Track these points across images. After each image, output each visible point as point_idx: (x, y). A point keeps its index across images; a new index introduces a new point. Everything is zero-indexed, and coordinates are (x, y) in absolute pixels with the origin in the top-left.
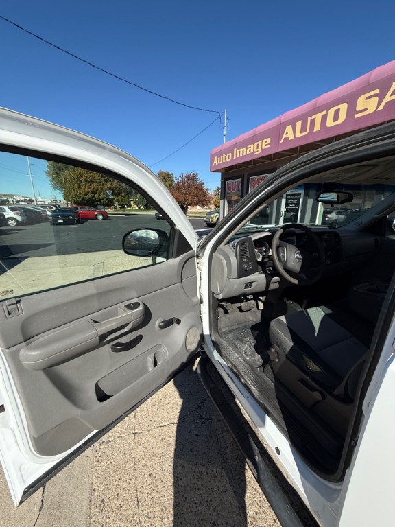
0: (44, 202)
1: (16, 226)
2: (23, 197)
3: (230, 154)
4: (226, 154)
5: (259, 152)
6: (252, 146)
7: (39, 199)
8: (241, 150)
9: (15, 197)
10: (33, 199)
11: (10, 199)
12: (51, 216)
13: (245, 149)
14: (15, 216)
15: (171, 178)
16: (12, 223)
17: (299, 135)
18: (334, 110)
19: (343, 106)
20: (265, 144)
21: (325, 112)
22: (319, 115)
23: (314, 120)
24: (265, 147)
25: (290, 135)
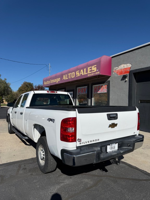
3: (49, 81)
4: (48, 81)
5: (57, 82)
6: (55, 79)
8: (53, 80)
13: (54, 80)
15: (32, 86)
17: (66, 79)
18: (72, 73)
19: (74, 73)
20: (59, 80)
21: (71, 73)
22: (70, 74)
23: (69, 75)
24: (59, 81)
25: (65, 78)
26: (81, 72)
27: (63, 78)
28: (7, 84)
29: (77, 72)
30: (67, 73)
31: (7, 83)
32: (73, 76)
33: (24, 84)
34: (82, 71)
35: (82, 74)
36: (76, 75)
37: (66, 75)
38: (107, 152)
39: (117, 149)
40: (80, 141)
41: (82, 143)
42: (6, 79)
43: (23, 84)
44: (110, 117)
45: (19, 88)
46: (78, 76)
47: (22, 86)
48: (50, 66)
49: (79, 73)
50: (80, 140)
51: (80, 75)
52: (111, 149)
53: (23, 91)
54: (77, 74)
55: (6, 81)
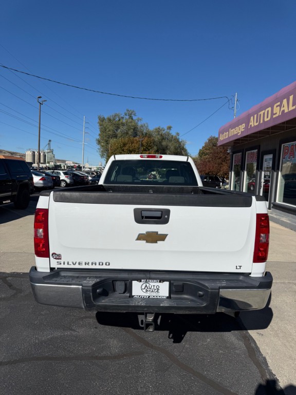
0: (91, 169)
1: (65, 186)
2: (73, 163)
3: (228, 133)
4: (226, 132)
5: (240, 134)
6: (237, 128)
7: (87, 165)
9: (67, 163)
10: (81, 165)
11: (62, 165)
12: (91, 180)
13: (234, 129)
14: (66, 179)
16: (63, 184)
17: (256, 124)
18: (267, 110)
19: (269, 109)
20: (243, 127)
21: (264, 111)
22: (262, 113)
23: (260, 115)
24: (242, 130)
25: (253, 123)
26: (283, 107)
27: (250, 124)
28: (180, 143)
29: (275, 106)
30: (257, 112)
31: (180, 141)
32: (267, 117)
33: (209, 140)
34: (285, 101)
35: (284, 111)
36: (273, 114)
37: (255, 116)
38: (133, 294)
39: (167, 295)
40: (58, 259)
41: (62, 263)
42: (178, 134)
43: (207, 141)
44: (141, 218)
45: (200, 150)
46: (277, 115)
47: (206, 146)
48: (236, 99)
49: (279, 107)
50: (58, 257)
51: (280, 114)
52: (144, 290)
53: (206, 155)
54: (274, 112)
55: (178, 137)
